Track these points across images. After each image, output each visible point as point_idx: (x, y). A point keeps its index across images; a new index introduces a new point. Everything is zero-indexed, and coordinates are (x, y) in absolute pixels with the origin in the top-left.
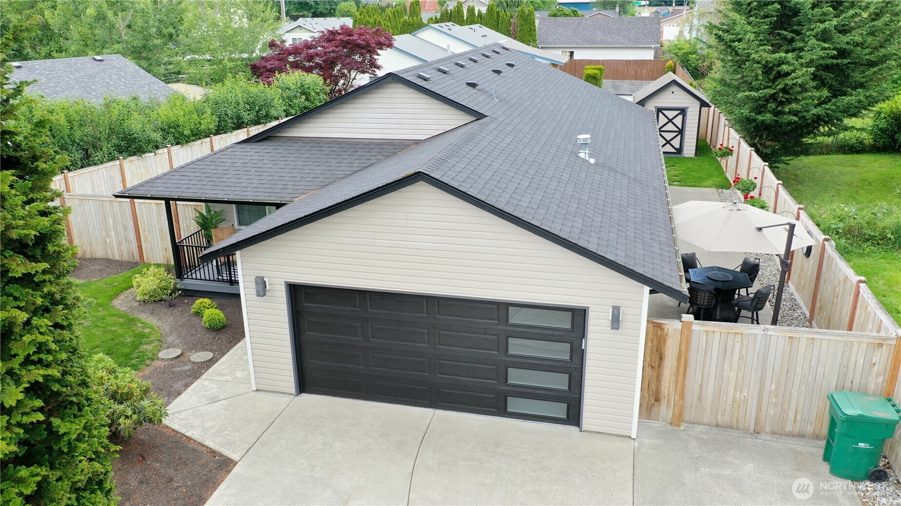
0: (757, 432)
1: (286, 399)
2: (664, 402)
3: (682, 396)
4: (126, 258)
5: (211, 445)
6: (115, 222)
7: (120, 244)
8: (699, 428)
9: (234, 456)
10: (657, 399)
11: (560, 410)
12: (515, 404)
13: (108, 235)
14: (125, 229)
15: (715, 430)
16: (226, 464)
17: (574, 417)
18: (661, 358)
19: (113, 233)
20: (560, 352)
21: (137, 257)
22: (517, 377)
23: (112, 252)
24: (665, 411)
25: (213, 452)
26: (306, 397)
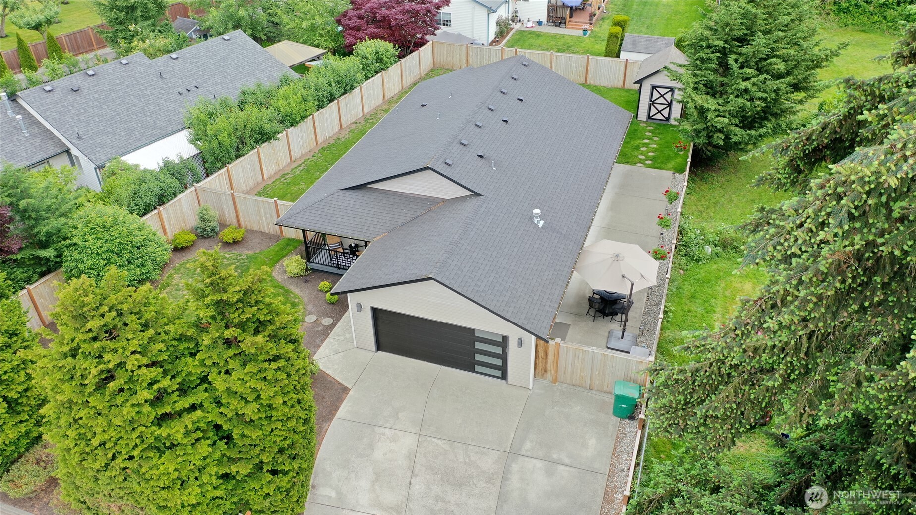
0: (591, 389)
1: (371, 354)
2: (549, 373)
3: (557, 371)
4: (272, 232)
5: (338, 379)
6: (265, 212)
7: (268, 224)
8: (565, 385)
9: (349, 386)
10: (545, 371)
11: (499, 373)
12: (477, 368)
13: (261, 219)
14: (272, 217)
15: (572, 387)
16: (346, 390)
17: (504, 377)
18: (547, 355)
19: (264, 218)
20: (499, 350)
21: (280, 235)
22: (478, 357)
23: (264, 228)
24: (550, 376)
25: (339, 383)
26: (381, 354)
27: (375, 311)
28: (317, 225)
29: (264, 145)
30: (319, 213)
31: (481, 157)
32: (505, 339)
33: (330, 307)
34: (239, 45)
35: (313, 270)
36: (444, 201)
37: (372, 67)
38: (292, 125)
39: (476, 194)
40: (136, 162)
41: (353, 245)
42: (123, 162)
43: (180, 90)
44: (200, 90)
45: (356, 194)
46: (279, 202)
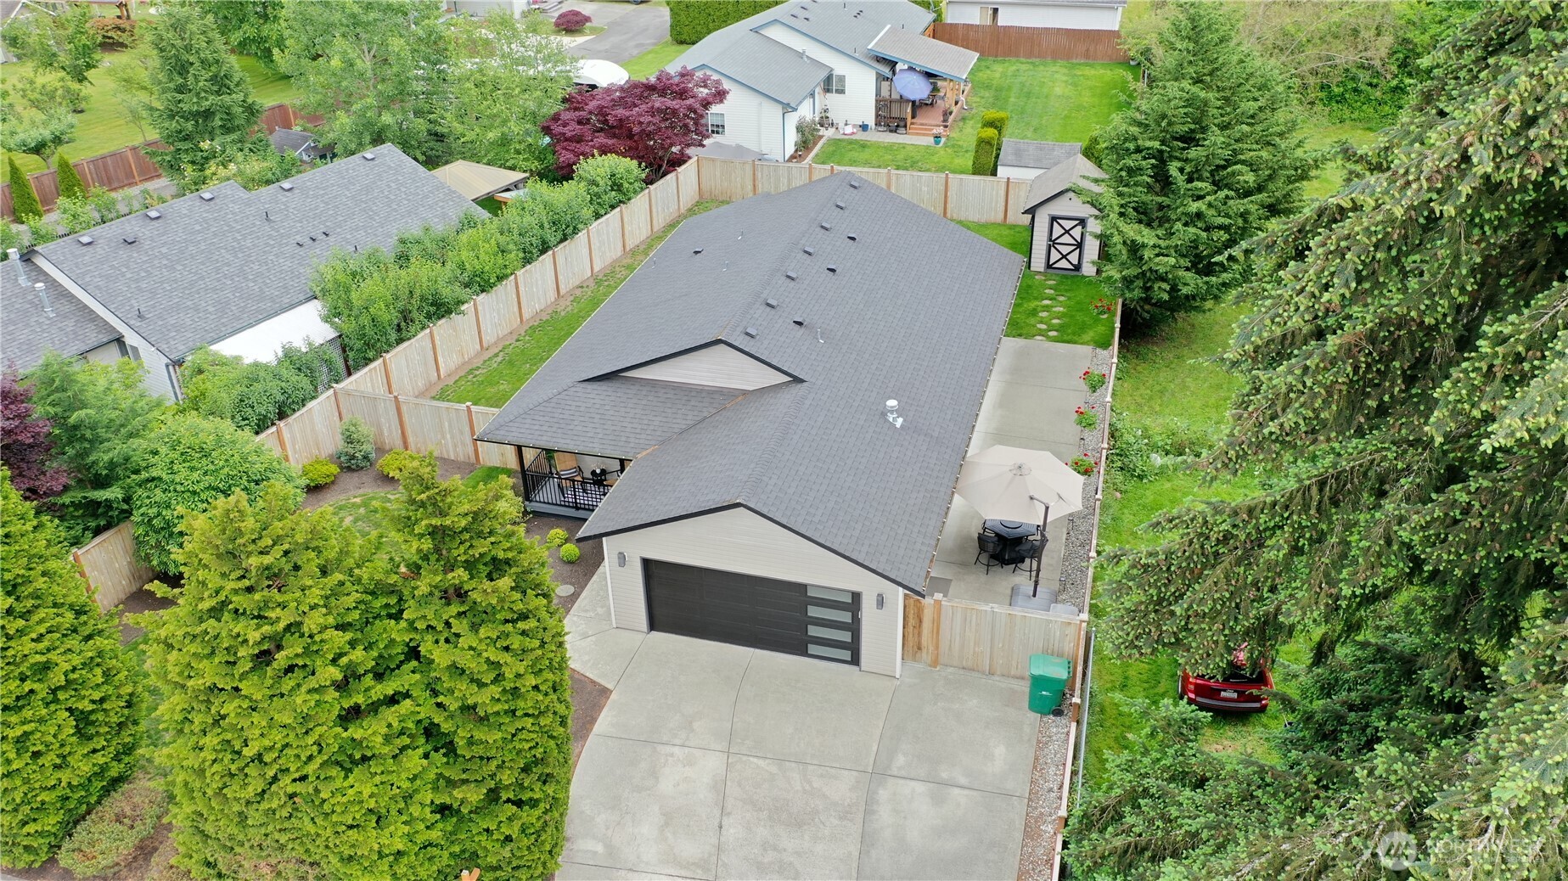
0: (991, 673)
1: (641, 636)
2: (924, 651)
3: (937, 647)
4: (461, 458)
5: (591, 676)
6: (450, 426)
7: (455, 446)
8: (950, 670)
9: (610, 686)
10: (919, 648)
11: (847, 655)
12: (812, 649)
13: (444, 437)
14: (462, 433)
15: (962, 672)
16: (605, 692)
17: (855, 660)
18: (921, 621)
19: (448, 436)
20: (846, 617)
21: (473, 459)
22: (814, 631)
23: (448, 452)
24: (926, 656)
25: (593, 682)
26: (654, 634)
27: (646, 563)
28: (544, 438)
29: (440, 322)
30: (547, 419)
31: (800, 324)
32: (856, 597)
33: (568, 568)
34: (390, 167)
35: (533, 512)
36: (745, 393)
37: (606, 198)
38: (483, 291)
39: (797, 380)
40: (235, 353)
41: (598, 471)
42: (215, 354)
43: (299, 238)
44: (331, 239)
45: (604, 388)
46: (474, 408)
